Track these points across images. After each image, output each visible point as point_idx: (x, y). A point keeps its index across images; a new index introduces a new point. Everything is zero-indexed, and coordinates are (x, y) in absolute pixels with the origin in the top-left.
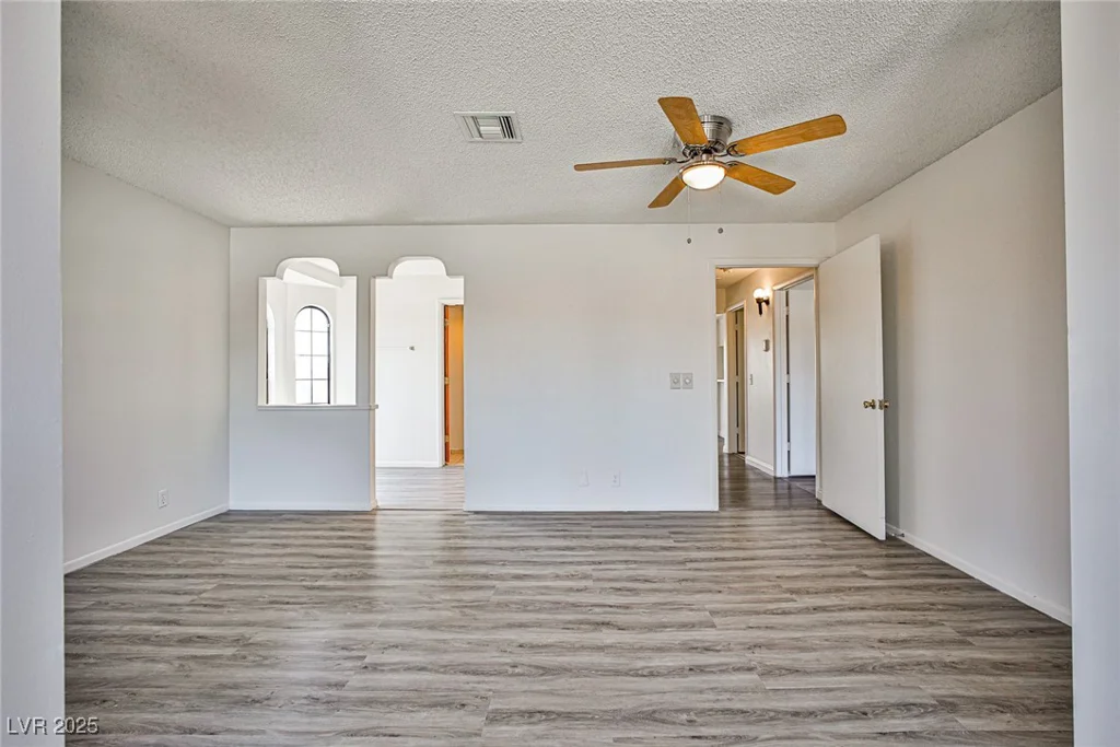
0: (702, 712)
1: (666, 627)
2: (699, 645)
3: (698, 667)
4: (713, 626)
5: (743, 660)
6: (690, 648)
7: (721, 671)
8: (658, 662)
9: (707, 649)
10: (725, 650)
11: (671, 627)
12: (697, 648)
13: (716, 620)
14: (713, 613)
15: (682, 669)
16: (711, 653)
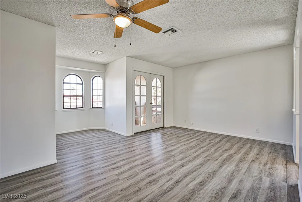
0: (110, 158)
1: (128, 170)
2: (117, 169)
3: (114, 164)
4: (116, 175)
5: (105, 169)
6: (118, 167)
7: (109, 165)
8: (123, 163)
9: (114, 168)
10: (110, 170)
11: (127, 170)
12: (117, 168)
13: (116, 177)
14: (118, 180)
15: (117, 163)
16: (113, 168)
